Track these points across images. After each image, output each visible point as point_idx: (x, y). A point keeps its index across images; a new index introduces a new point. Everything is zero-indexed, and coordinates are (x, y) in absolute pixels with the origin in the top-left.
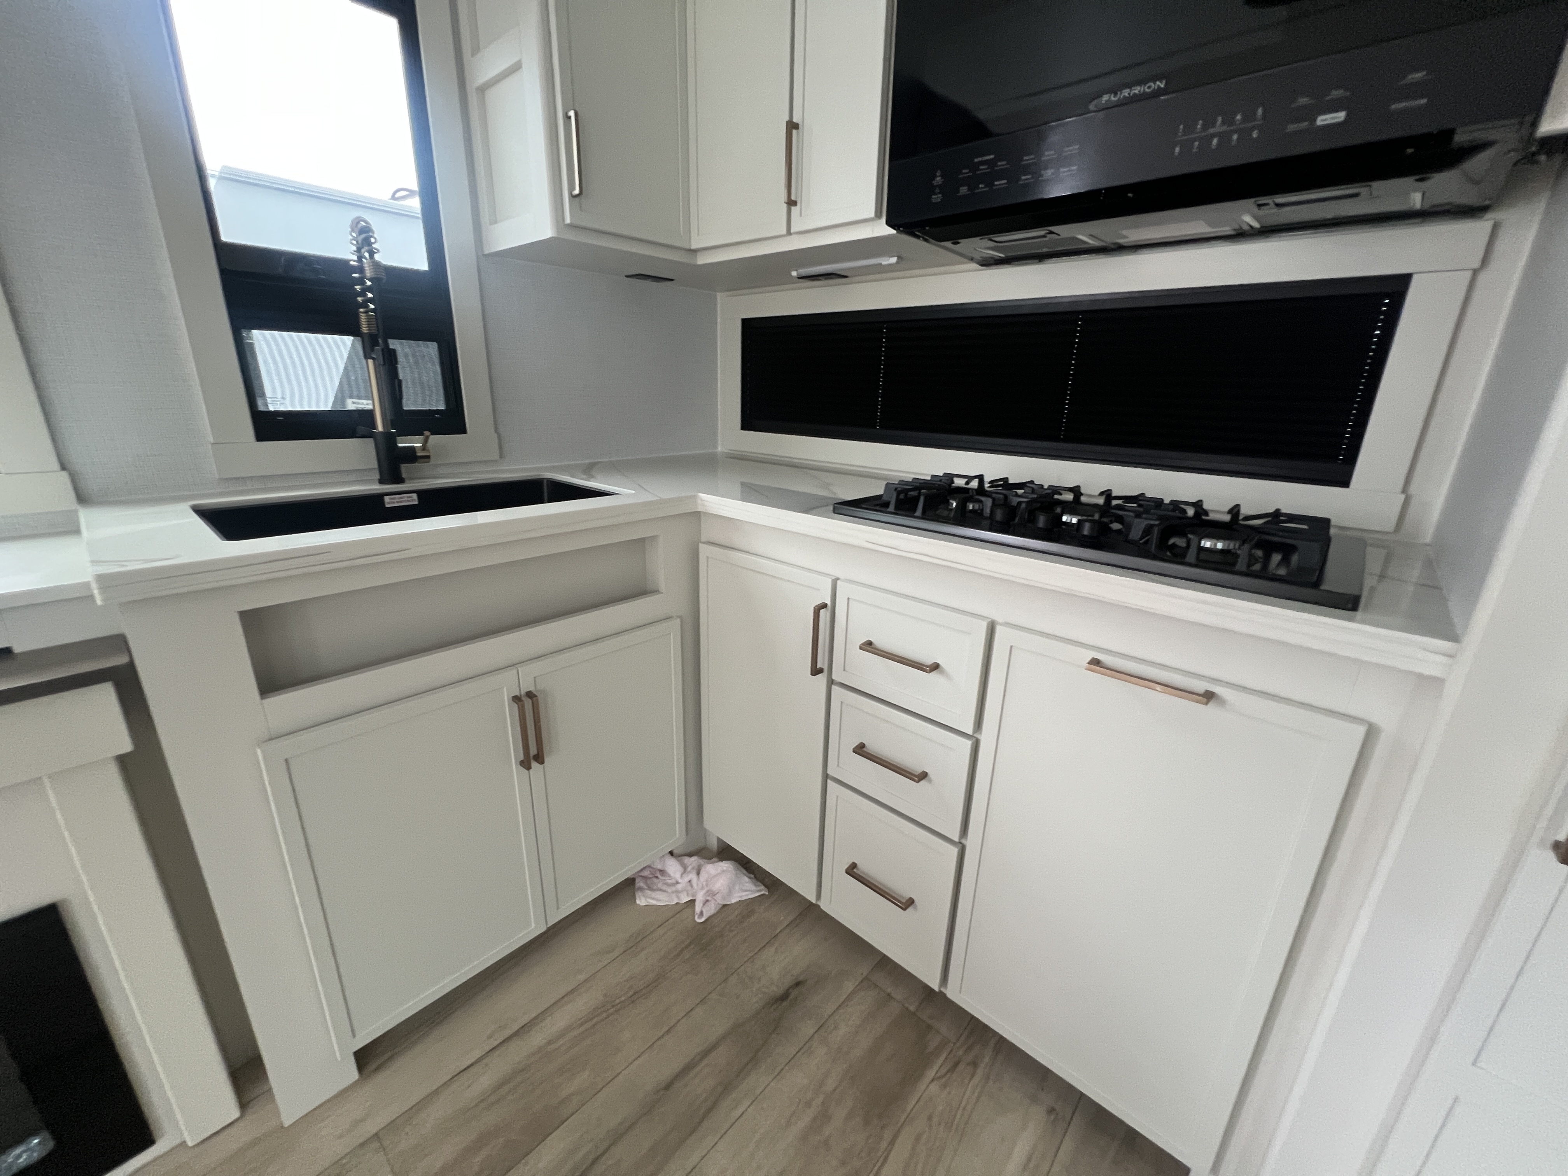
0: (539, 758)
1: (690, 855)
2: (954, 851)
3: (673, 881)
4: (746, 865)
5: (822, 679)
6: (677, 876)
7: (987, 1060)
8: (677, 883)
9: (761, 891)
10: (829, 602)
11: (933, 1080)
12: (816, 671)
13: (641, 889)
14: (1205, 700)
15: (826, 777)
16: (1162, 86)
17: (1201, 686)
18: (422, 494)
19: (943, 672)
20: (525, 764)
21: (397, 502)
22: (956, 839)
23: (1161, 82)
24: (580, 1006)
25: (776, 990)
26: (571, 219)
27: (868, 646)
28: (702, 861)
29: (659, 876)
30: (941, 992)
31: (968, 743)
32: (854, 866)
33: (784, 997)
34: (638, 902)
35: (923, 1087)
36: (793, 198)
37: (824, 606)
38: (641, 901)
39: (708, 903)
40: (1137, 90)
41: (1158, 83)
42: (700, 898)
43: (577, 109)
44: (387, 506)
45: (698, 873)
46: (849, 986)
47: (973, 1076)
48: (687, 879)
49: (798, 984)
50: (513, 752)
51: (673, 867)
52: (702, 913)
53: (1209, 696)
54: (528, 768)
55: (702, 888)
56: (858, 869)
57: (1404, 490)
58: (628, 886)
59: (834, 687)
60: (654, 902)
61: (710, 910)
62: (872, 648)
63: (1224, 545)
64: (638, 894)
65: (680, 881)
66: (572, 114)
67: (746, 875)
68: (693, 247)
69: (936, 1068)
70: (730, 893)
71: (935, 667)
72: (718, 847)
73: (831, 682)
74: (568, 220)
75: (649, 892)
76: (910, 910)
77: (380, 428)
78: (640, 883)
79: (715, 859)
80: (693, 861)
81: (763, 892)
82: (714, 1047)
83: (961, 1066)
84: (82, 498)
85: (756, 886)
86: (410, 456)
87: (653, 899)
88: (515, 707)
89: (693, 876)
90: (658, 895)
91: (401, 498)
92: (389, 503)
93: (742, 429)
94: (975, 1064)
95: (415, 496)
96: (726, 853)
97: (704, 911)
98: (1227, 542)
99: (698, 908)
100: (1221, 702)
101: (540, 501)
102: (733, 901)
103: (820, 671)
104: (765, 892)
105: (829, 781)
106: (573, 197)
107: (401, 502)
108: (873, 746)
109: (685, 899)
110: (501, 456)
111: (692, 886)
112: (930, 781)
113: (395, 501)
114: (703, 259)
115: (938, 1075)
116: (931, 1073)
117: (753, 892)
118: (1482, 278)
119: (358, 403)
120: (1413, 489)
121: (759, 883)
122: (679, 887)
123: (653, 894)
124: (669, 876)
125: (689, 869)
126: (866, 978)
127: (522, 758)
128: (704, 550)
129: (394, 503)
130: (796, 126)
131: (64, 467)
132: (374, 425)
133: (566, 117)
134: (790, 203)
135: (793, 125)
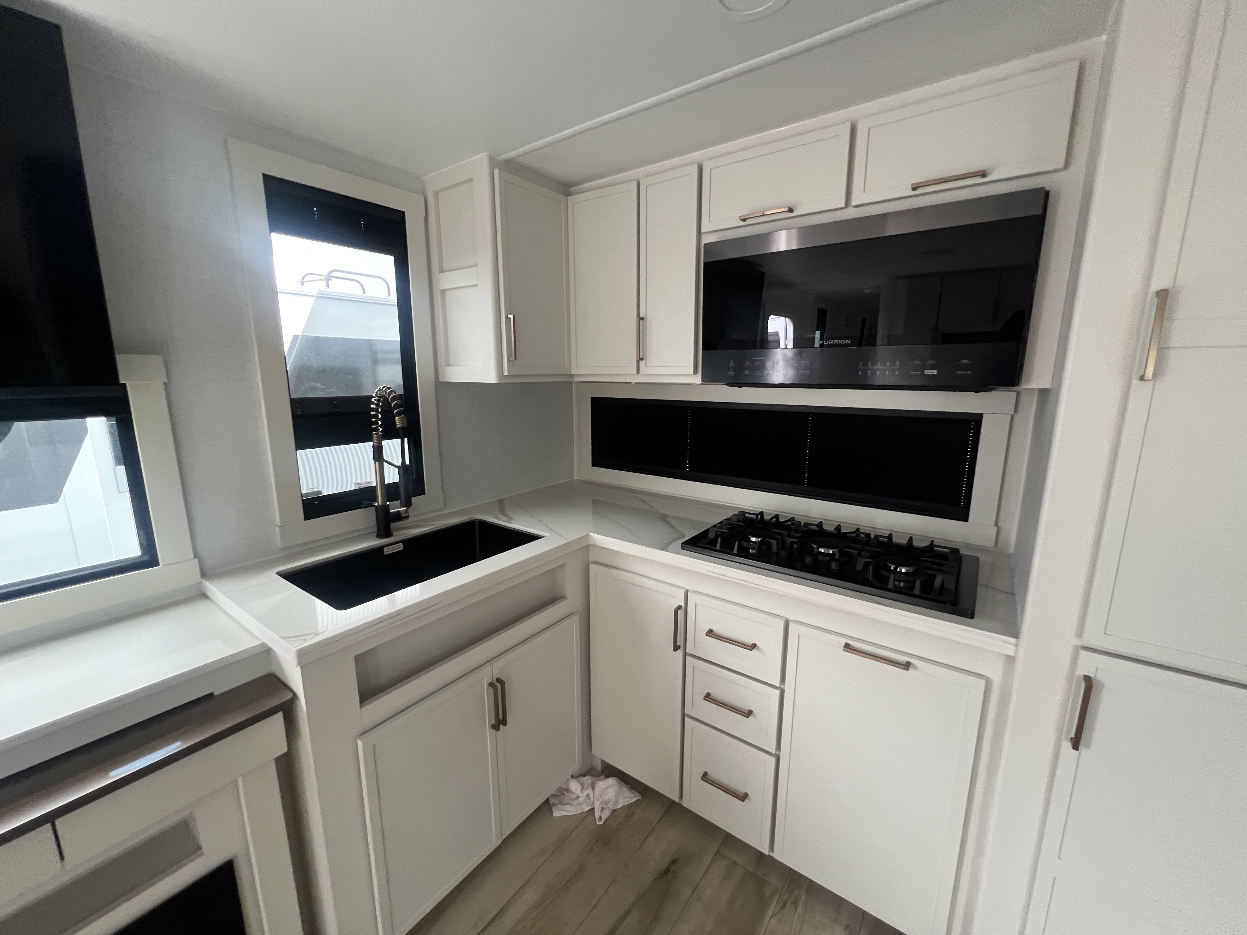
0: (504, 721)
1: (584, 775)
2: (773, 760)
3: (574, 796)
4: (625, 779)
5: (680, 653)
6: (578, 792)
7: (803, 899)
8: (579, 797)
9: (636, 797)
10: (683, 605)
11: (771, 917)
12: (676, 648)
13: (555, 805)
14: (906, 668)
15: (684, 715)
16: (849, 342)
17: (904, 659)
18: (405, 542)
19: (759, 649)
20: (496, 727)
21: (392, 550)
22: (774, 752)
23: (849, 341)
24: (531, 896)
25: (662, 868)
26: (508, 372)
27: (710, 633)
28: (595, 779)
29: (565, 794)
30: (769, 855)
31: (778, 692)
32: (706, 774)
33: (667, 872)
34: (554, 814)
35: (766, 923)
36: (641, 357)
37: (680, 607)
38: (556, 814)
39: (604, 810)
40: (836, 342)
41: (847, 341)
42: (597, 806)
43: (515, 314)
44: (385, 554)
45: (593, 789)
46: (708, 859)
47: (796, 909)
48: (585, 793)
49: (674, 861)
50: (488, 719)
51: (575, 786)
52: (600, 818)
53: (907, 666)
54: (498, 729)
55: (598, 800)
56: (709, 776)
57: (996, 525)
58: (546, 806)
59: (687, 657)
60: (565, 813)
61: (606, 815)
62: (713, 634)
63: (906, 570)
64: (554, 809)
65: (580, 795)
66: (511, 316)
67: (625, 787)
68: (573, 373)
69: (773, 905)
70: (617, 801)
71: (753, 647)
72: (602, 767)
73: (685, 655)
74: (506, 373)
75: (560, 807)
76: (746, 801)
77: (380, 498)
78: (552, 801)
79: (603, 777)
80: (587, 780)
81: (638, 798)
82: (628, 913)
83: (788, 904)
84: (204, 574)
85: (633, 793)
86: (398, 517)
87: (564, 810)
88: (491, 690)
89: (589, 791)
90: (568, 808)
91: (394, 547)
92: (386, 552)
93: (593, 465)
94: (796, 902)
95: (401, 544)
96: (609, 771)
97: (601, 816)
98: (908, 568)
99: (597, 815)
100: (916, 668)
102: (619, 807)
103: (679, 647)
104: (639, 797)
105: (686, 718)
106: (509, 360)
107: (394, 550)
108: (715, 694)
109: (587, 809)
110: (445, 505)
111: (589, 798)
112: (755, 716)
113: (390, 550)
115: (775, 912)
116: (770, 912)
117: (632, 798)
118: (1017, 417)
120: (999, 525)
121: (634, 791)
122: (581, 800)
123: (563, 807)
124: (573, 793)
125: (586, 786)
126: (718, 852)
127: (493, 722)
128: (593, 568)
129: (389, 551)
130: (642, 319)
131: (196, 556)
132: (376, 500)
133: (508, 319)
134: (640, 359)
135: (640, 319)
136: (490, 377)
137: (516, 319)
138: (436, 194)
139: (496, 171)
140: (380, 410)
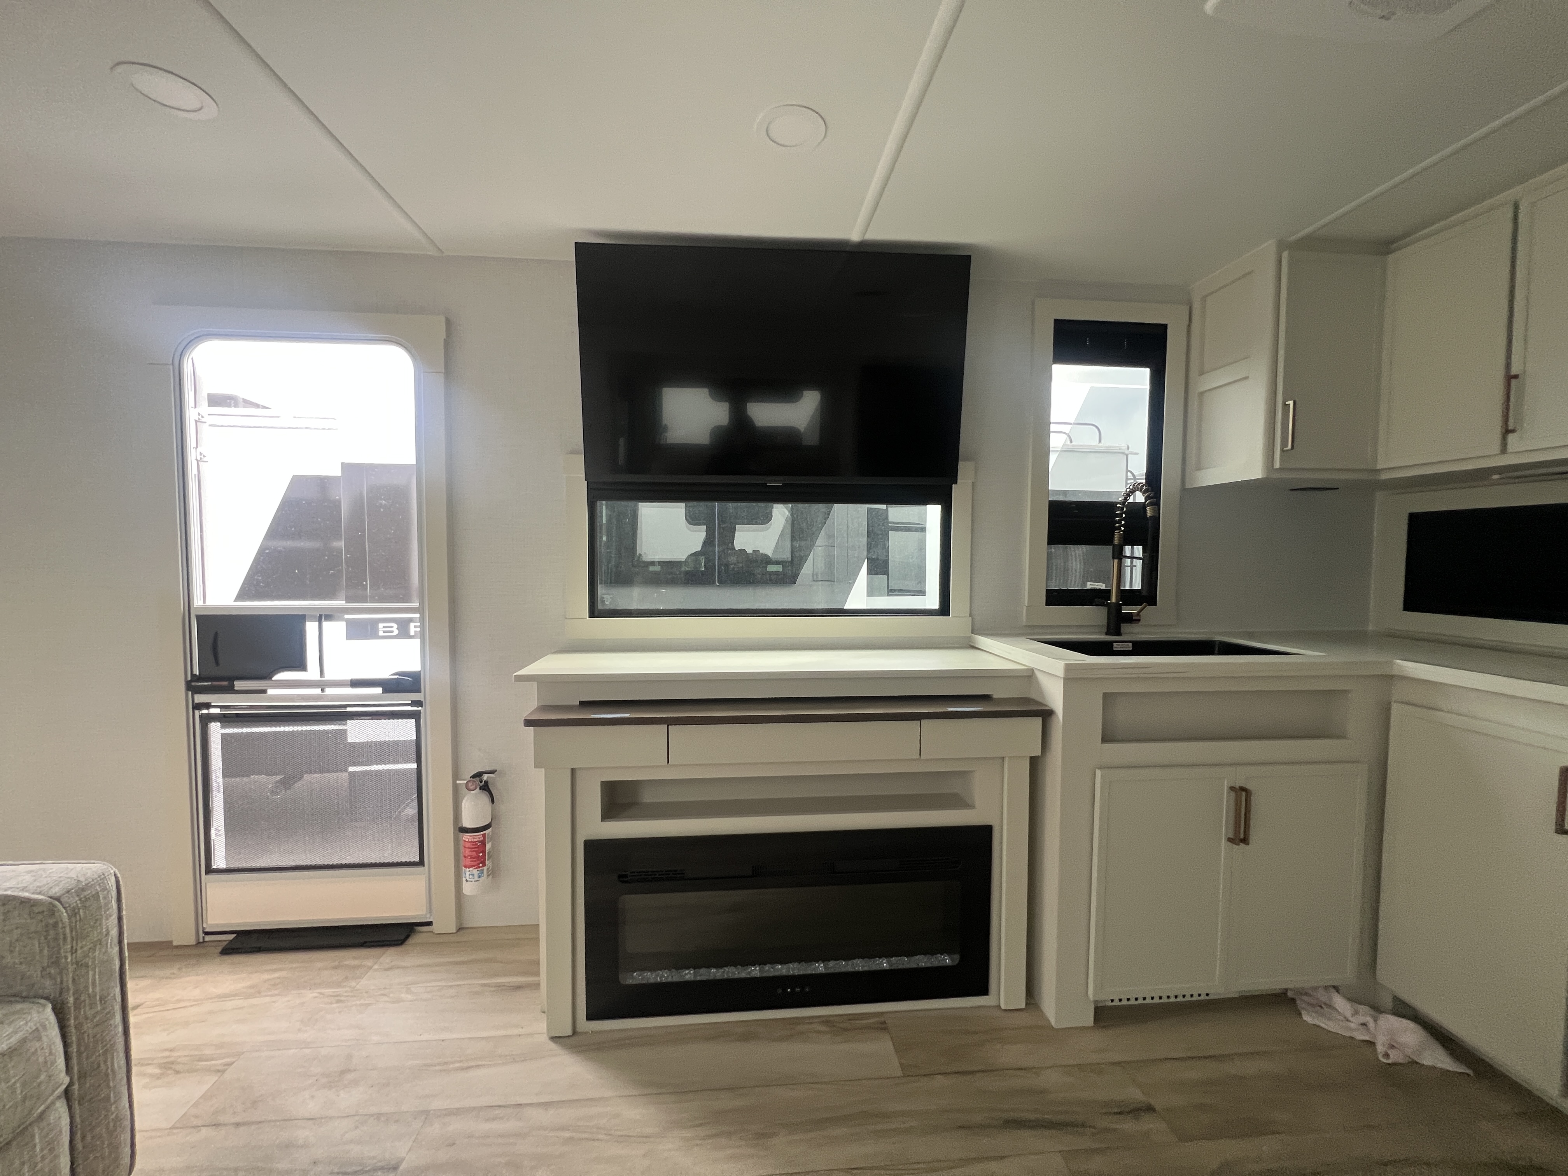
0: (1245, 841)
3: (1342, 1018)
8: (1348, 1021)
9: (1463, 1069)
12: (1563, 830)
13: (1305, 1010)
18: (1135, 643)
20: (1234, 842)
26: (1280, 465)
29: (1324, 1007)
34: (1304, 1018)
36: (1510, 428)
38: (1308, 1019)
39: (1395, 1049)
42: (1381, 1041)
43: (1297, 399)
44: (1114, 649)
45: (1375, 1020)
48: (1360, 1020)
50: (1225, 829)
51: (1342, 1005)
52: (1386, 1054)
54: (1236, 844)
55: (1384, 1035)
60: (1324, 1026)
61: (1395, 1057)
64: (1303, 1012)
65: (1351, 1020)
66: (1291, 403)
67: (1440, 1048)
68: (1378, 469)
70: (1420, 1053)
74: (1277, 465)
75: (1315, 1015)
77: (1114, 600)
78: (1301, 1002)
81: (1466, 1072)
84: (973, 632)
85: (1456, 1063)
86: (1130, 619)
87: (1323, 1022)
88: (1233, 795)
89: (1368, 1020)
90: (1326, 1020)
91: (1122, 645)
92: (1115, 647)
93: (1406, 608)
95: (1130, 644)
97: (1388, 1053)
99: (1378, 1051)
101: (1212, 653)
102: (1426, 1063)
104: (1469, 1072)
106: (1282, 451)
109: (1361, 1037)
111: (1367, 1029)
114: (1385, 476)
117: (1452, 1066)
119: (1095, 585)
121: (1459, 1063)
122: (1351, 1025)
123: (1323, 1019)
125: (1361, 1012)
127: (1231, 837)
128: (1397, 708)
129: (1118, 646)
130: (1516, 377)
131: (971, 615)
132: (1109, 598)
133: (1286, 407)
134: (1507, 431)
135: (1510, 378)
136: (1256, 472)
137: (1297, 406)
138: (1204, 299)
139: (1285, 254)
140: (1125, 509)
